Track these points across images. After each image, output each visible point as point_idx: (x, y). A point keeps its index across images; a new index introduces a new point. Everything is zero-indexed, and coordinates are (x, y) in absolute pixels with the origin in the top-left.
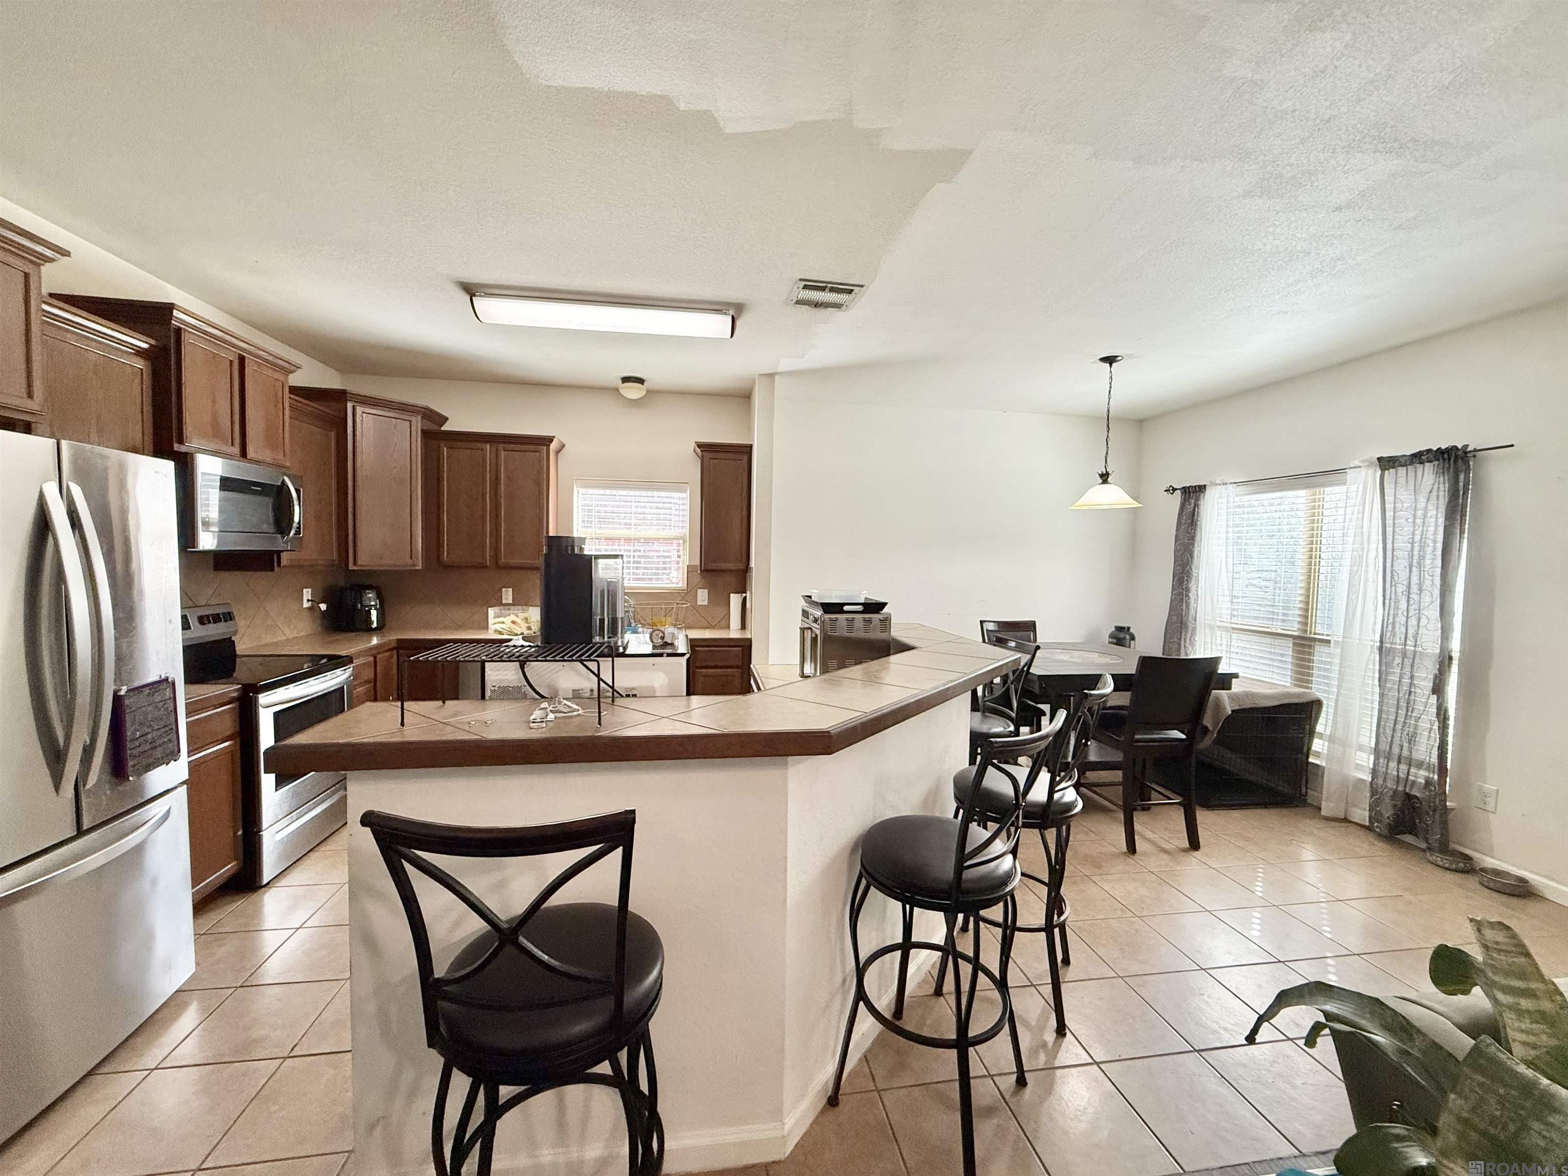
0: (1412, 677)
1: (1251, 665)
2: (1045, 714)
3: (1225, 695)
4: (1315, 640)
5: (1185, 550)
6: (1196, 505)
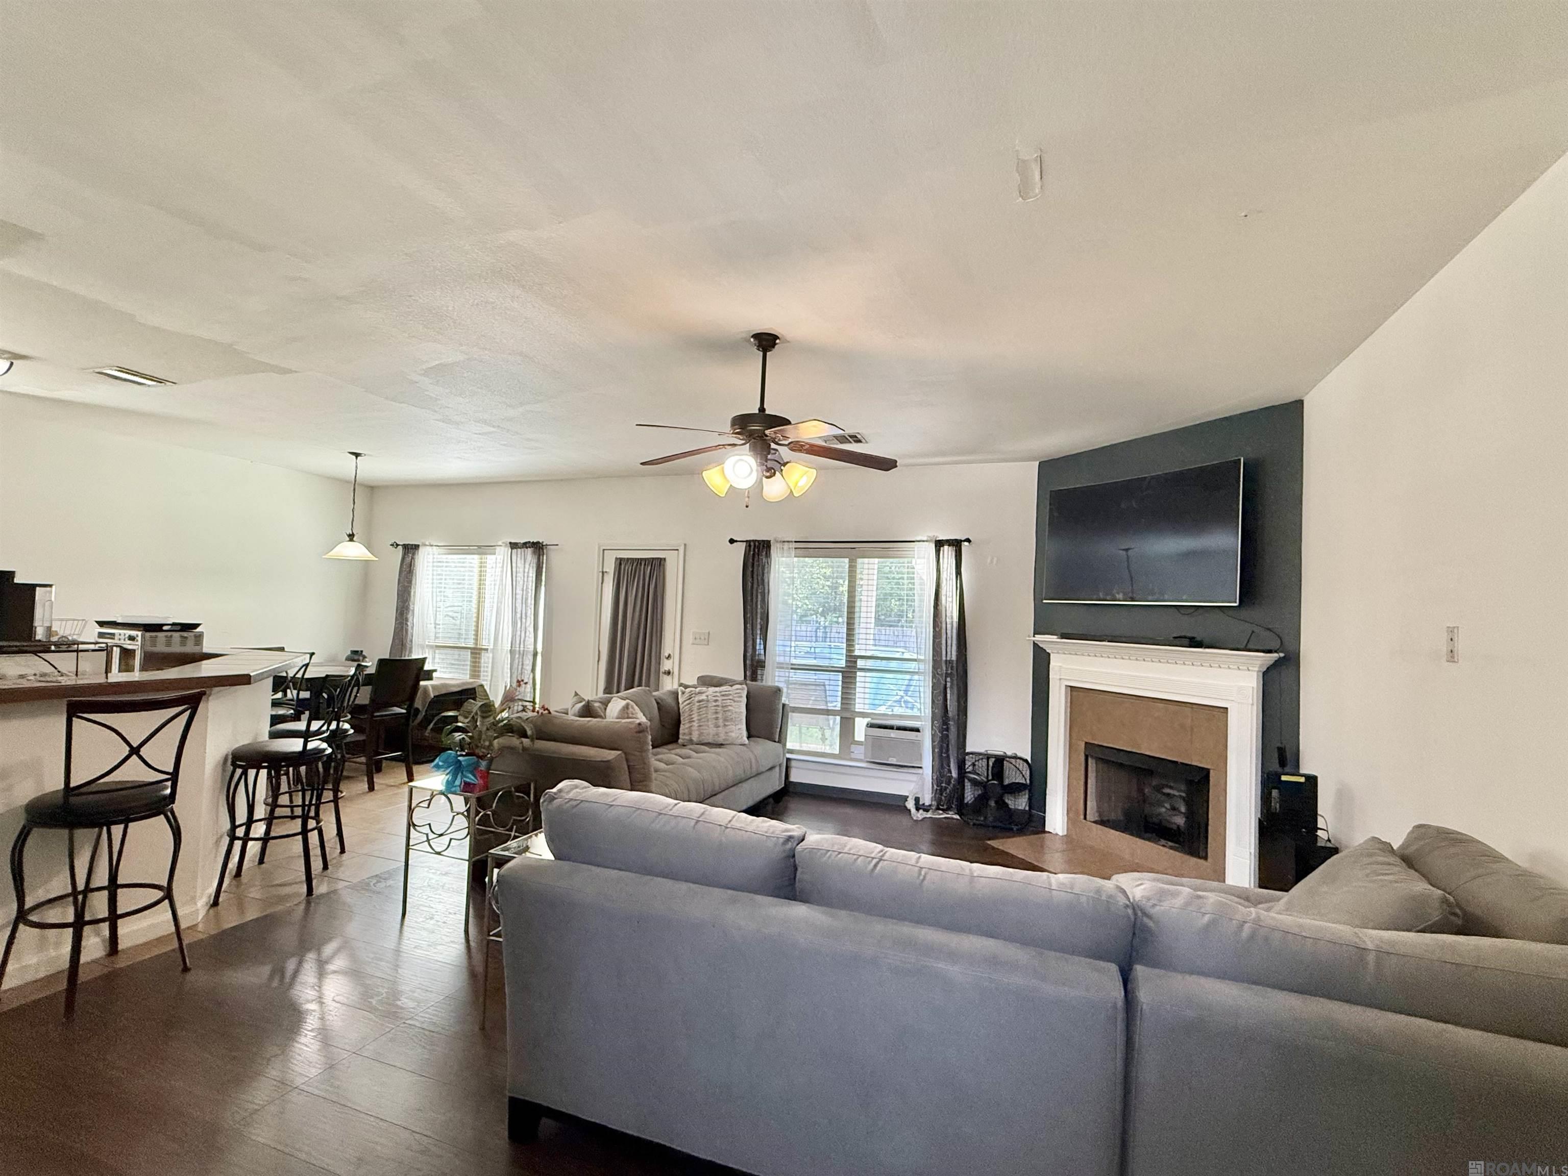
1: (445, 668)
3: (429, 684)
4: (481, 649)
5: (405, 591)
6: (413, 558)
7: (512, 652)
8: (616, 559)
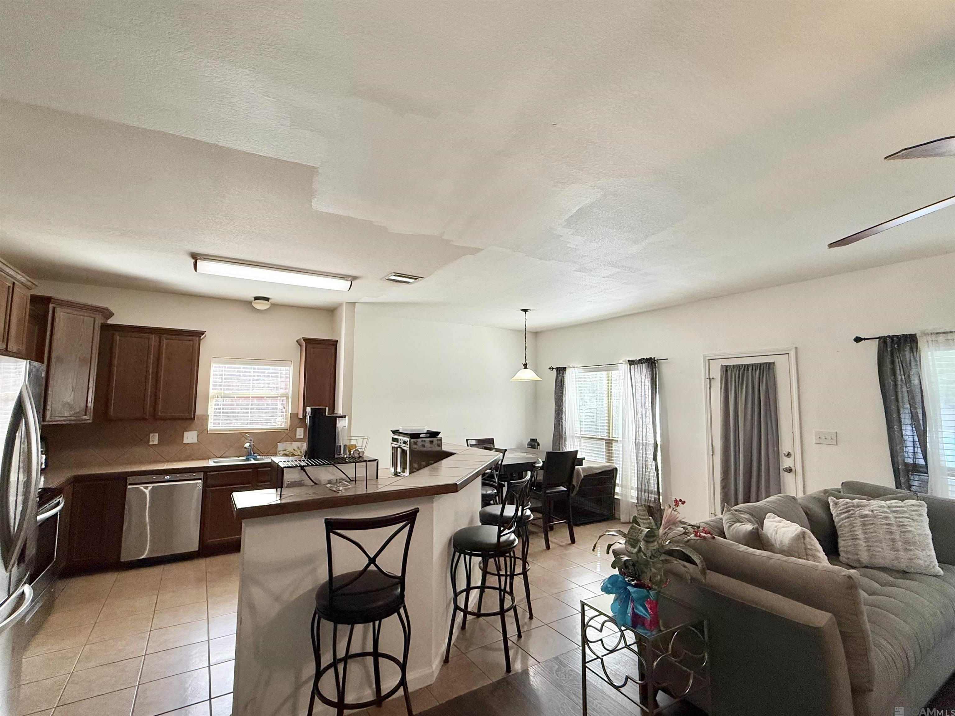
0: (646, 454)
1: (590, 455)
2: (504, 486)
3: (580, 469)
4: (613, 440)
5: (559, 399)
6: (563, 377)
7: (636, 444)
8: (722, 366)
